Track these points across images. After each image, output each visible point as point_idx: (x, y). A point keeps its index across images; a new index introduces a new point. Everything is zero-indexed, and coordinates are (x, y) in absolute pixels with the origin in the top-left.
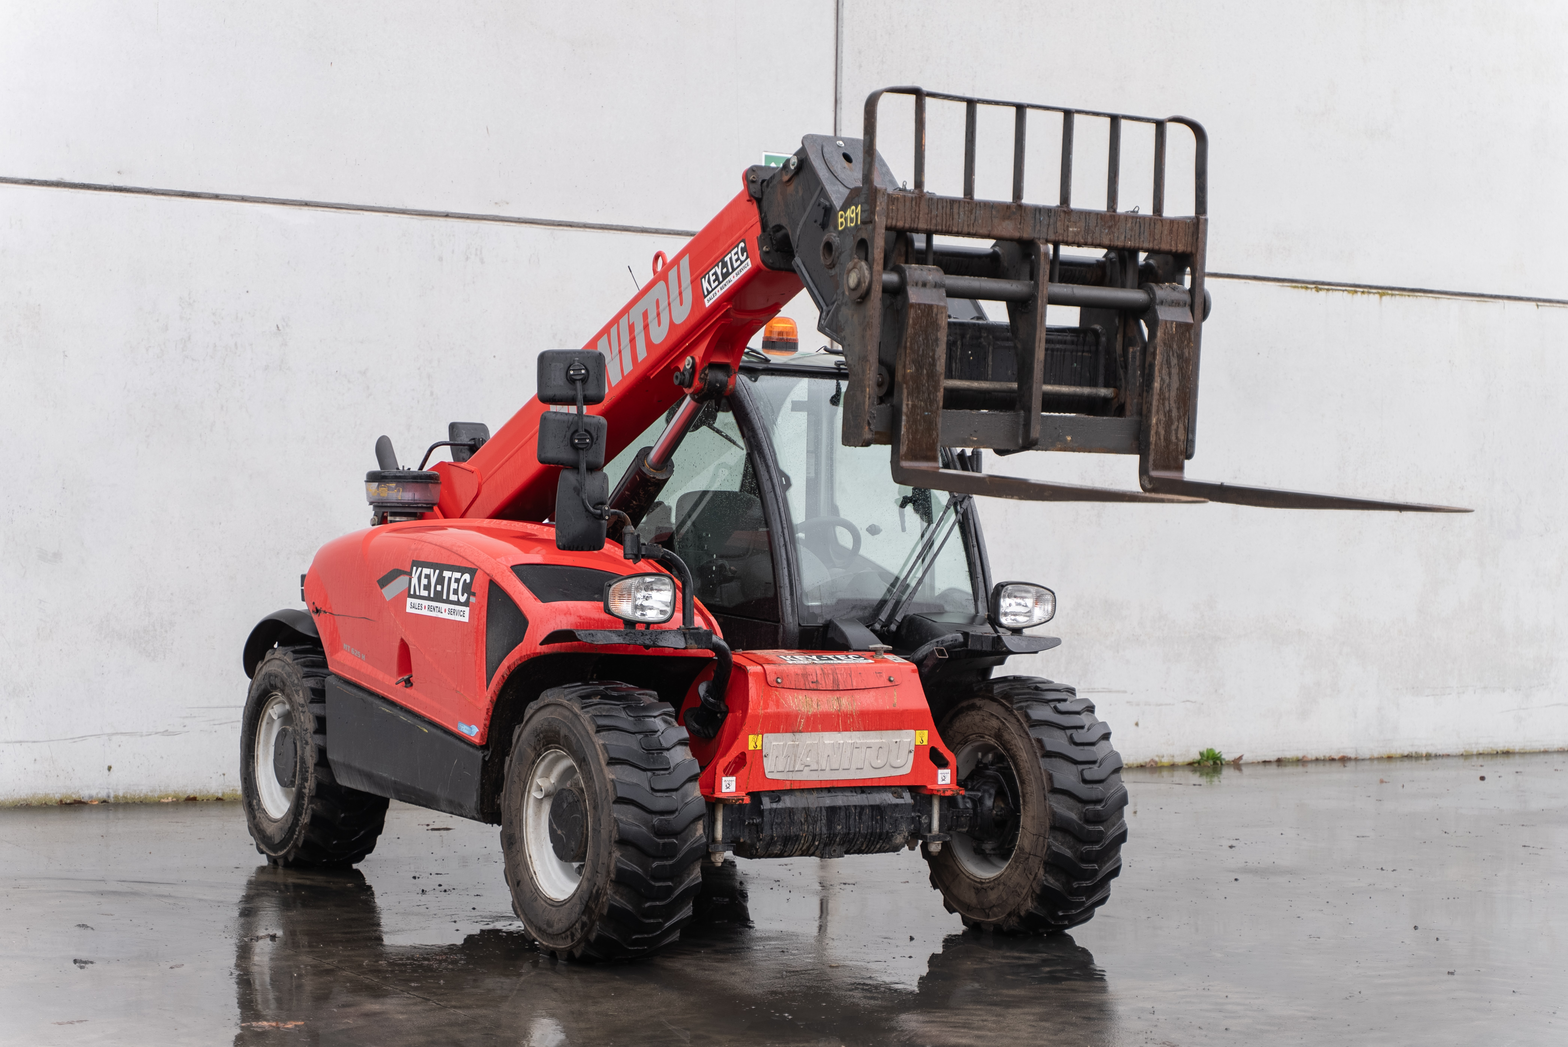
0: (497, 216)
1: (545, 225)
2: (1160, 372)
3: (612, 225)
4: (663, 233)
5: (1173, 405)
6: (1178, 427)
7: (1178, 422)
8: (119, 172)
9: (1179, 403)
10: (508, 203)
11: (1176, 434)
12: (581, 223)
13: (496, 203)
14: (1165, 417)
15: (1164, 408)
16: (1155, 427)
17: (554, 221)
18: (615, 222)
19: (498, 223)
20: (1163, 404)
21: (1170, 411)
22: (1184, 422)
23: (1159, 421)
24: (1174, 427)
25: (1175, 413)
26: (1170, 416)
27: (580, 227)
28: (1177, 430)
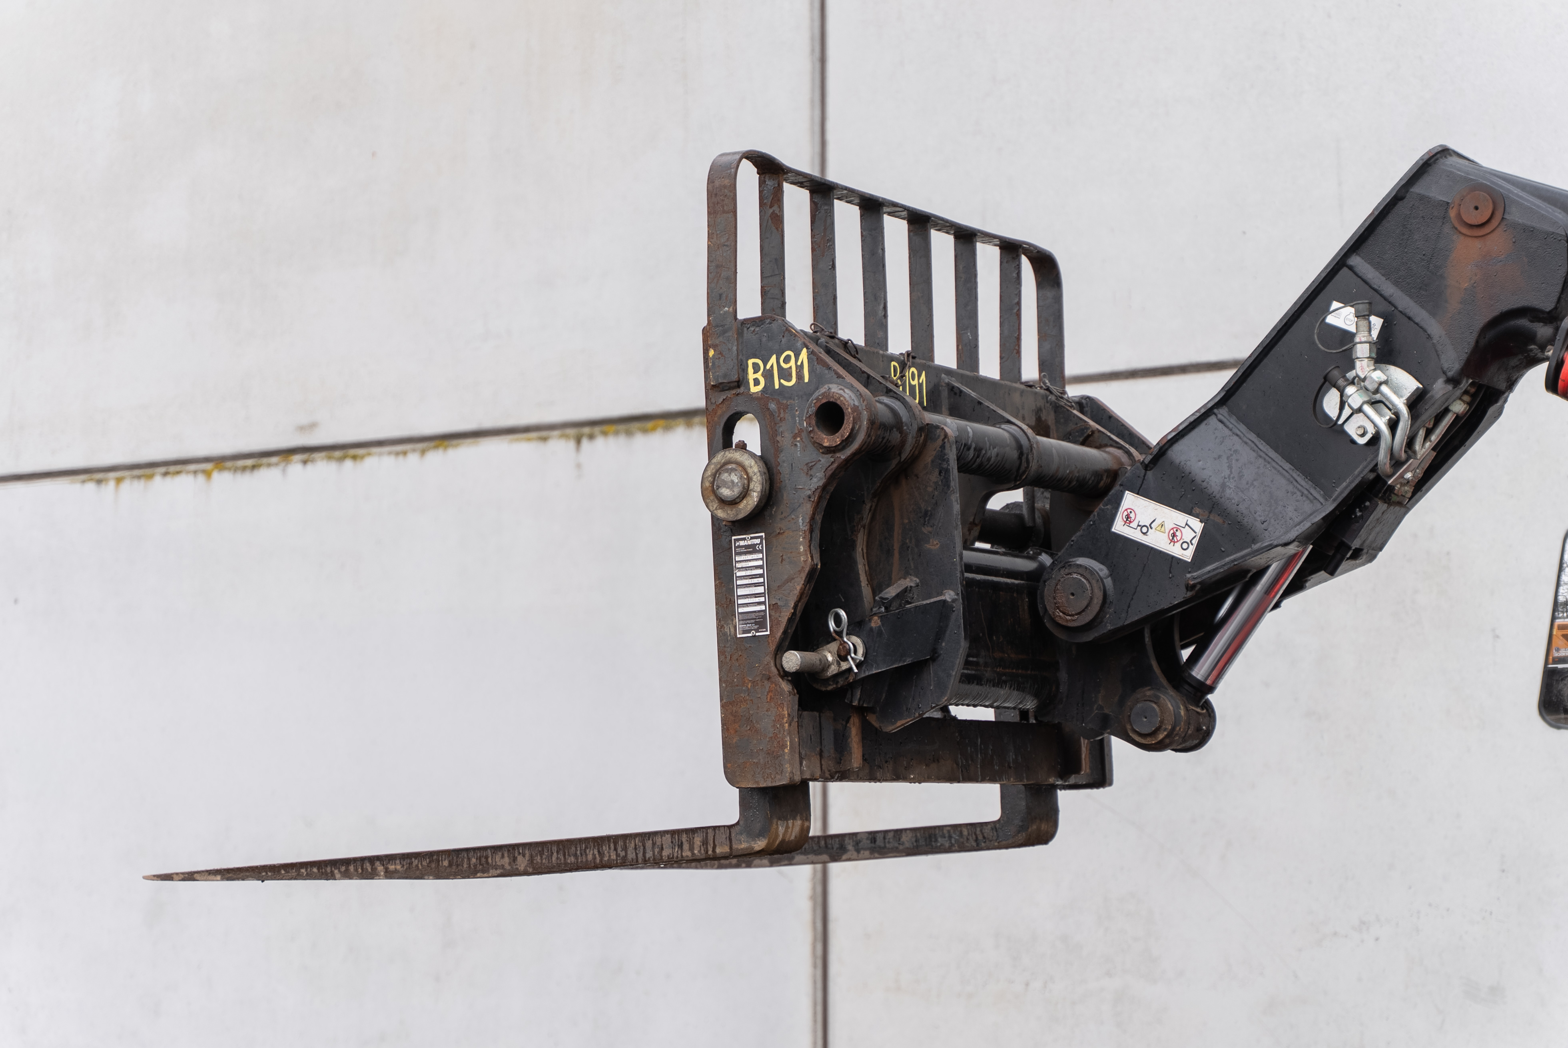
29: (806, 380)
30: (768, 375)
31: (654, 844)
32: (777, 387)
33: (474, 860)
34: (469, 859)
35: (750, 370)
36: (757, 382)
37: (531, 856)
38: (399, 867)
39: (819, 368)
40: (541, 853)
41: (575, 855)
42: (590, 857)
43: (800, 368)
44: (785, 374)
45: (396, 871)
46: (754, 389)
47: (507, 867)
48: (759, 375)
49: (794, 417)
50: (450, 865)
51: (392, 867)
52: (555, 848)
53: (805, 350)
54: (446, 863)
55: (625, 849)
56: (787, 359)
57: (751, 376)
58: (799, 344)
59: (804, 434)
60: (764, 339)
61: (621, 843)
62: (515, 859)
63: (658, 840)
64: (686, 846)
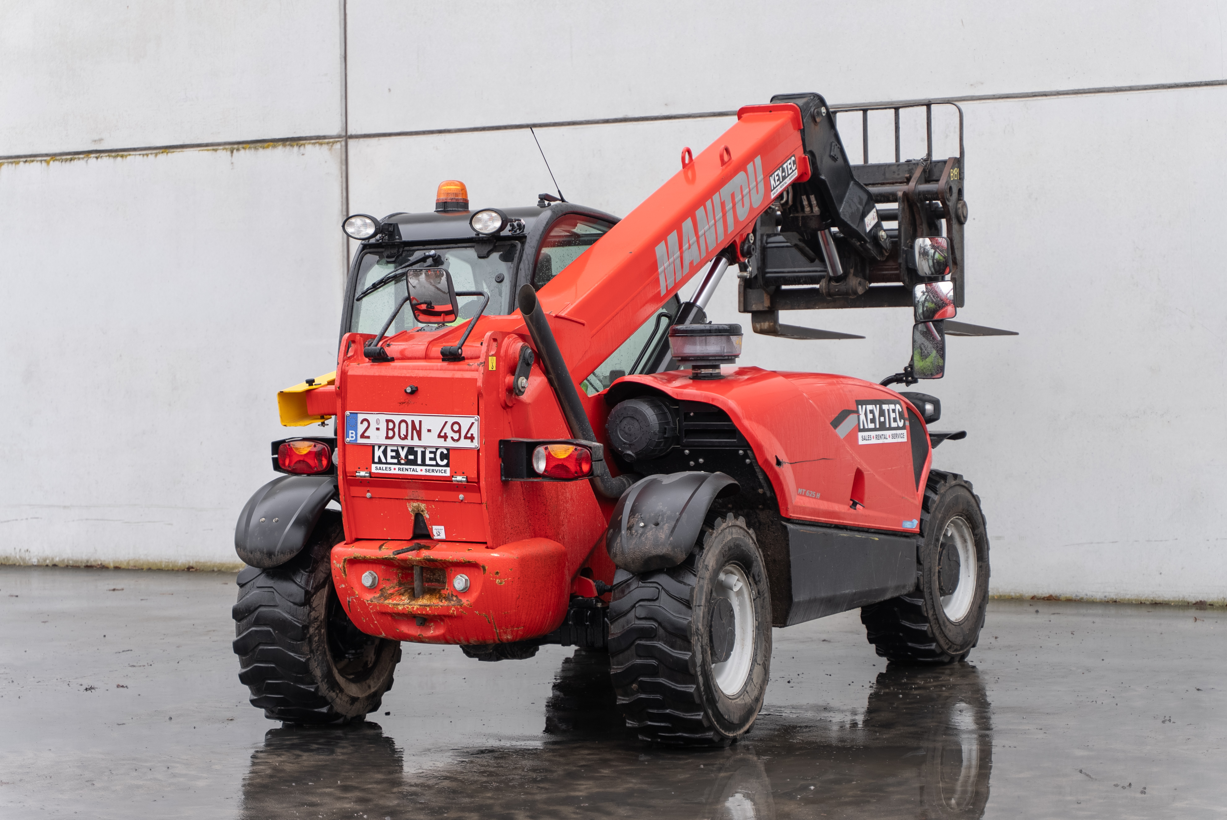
0: (974, 96)
1: (1021, 97)
3: (1084, 89)
4: (1139, 90)
8: (666, 105)
10: (982, 84)
12: (1054, 92)
13: (972, 85)
17: (1027, 93)
18: (1086, 86)
19: (975, 102)
27: (1055, 95)
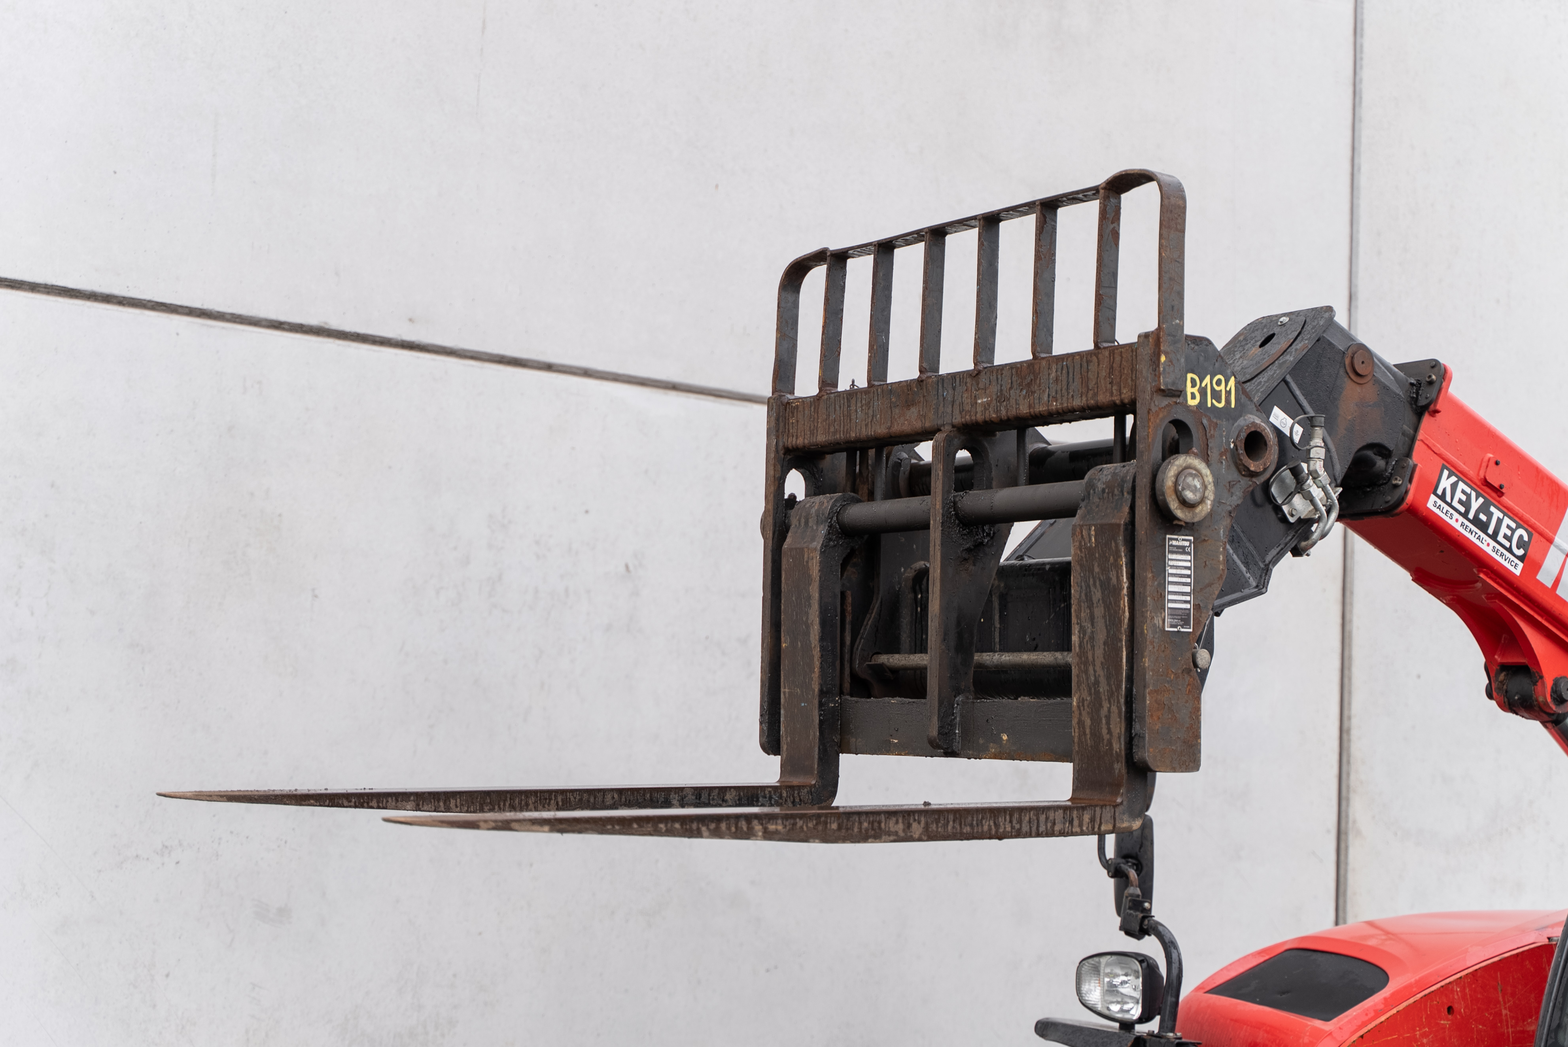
2: (1078, 617)
5: (1101, 672)
6: (1109, 711)
7: (1110, 703)
9: (1108, 669)
11: (1108, 723)
14: (1090, 694)
15: (1087, 679)
16: (1077, 713)
20: (1086, 672)
21: (1097, 683)
22: (1118, 702)
23: (1082, 701)
24: (1104, 712)
25: (1103, 688)
26: (1097, 693)
28: (1108, 718)
29: (1233, 406)
30: (1203, 392)
31: (1047, 818)
32: (1209, 405)
33: (865, 825)
34: (860, 823)
35: (1189, 384)
36: (1193, 396)
37: (927, 824)
38: (780, 828)
39: (1243, 397)
40: (937, 821)
41: (971, 825)
42: (986, 828)
43: (1228, 393)
44: (1216, 395)
45: (776, 832)
46: (1192, 403)
47: (901, 834)
48: (1195, 390)
49: (1221, 436)
50: (840, 828)
51: (772, 827)
52: (951, 817)
53: (1233, 378)
54: (834, 826)
55: (1020, 821)
56: (1219, 383)
57: (1189, 390)
58: (1229, 371)
59: (1228, 455)
60: (1201, 359)
61: (1016, 816)
62: (909, 826)
63: (1051, 814)
64: (1076, 822)
